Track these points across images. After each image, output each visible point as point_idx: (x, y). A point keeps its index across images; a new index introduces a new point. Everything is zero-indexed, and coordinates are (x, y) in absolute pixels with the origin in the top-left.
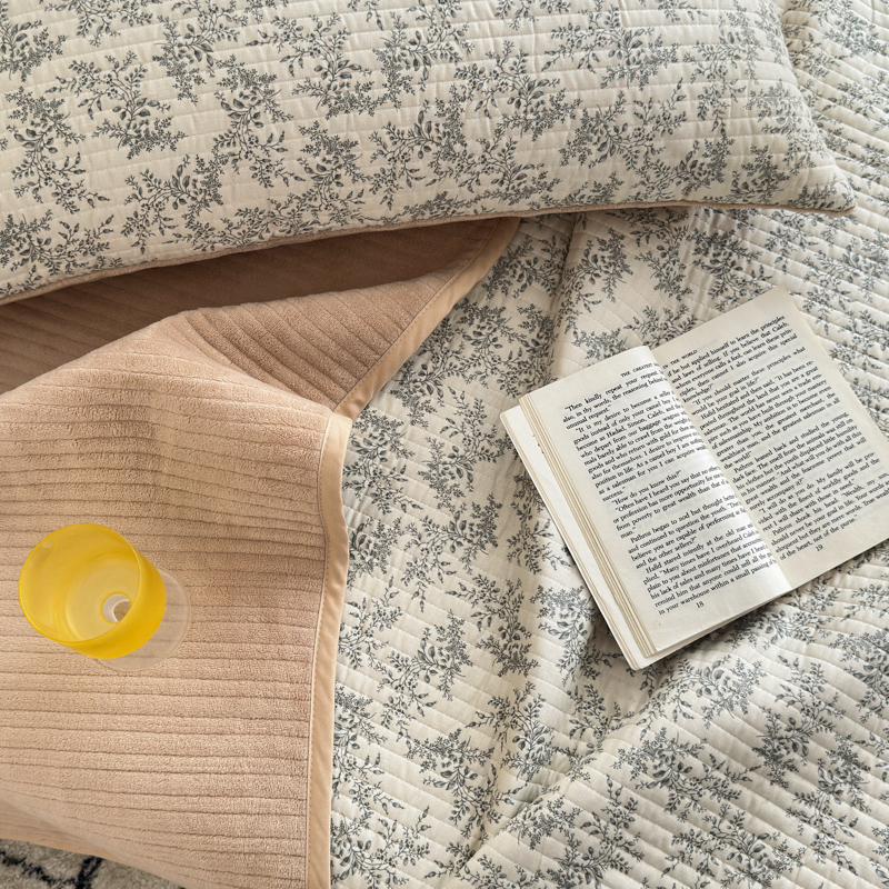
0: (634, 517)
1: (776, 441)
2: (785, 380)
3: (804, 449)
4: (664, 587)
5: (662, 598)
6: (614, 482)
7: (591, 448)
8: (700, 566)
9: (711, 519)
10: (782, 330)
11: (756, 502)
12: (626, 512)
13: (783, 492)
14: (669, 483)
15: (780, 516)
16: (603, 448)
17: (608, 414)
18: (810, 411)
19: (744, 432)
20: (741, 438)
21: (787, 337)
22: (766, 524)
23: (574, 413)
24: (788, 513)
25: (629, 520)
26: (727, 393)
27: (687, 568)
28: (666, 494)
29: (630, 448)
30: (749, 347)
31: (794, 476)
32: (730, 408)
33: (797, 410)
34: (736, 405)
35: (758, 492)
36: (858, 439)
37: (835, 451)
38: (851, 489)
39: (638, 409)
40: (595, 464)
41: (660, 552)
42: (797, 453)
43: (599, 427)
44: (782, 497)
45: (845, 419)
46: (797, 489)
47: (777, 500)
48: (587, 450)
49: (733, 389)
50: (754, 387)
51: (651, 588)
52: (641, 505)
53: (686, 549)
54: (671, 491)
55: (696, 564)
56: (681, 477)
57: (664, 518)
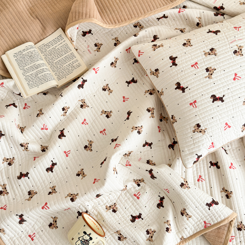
1: (59, 59)
2: (61, 47)
3: (64, 60)
4: (31, 84)
5: (31, 86)
6: (23, 66)
7: (19, 61)
9: (41, 72)
10: (61, 37)
11: (54, 71)
12: (25, 72)
13: (60, 68)
14: (33, 66)
15: (59, 73)
16: (21, 61)
17: (22, 54)
18: (65, 53)
19: (53, 58)
20: (52, 59)
21: (62, 39)
22: (56, 75)
23: (16, 55)
24: (60, 72)
25: (25, 73)
26: (50, 51)
27: (36, 81)
29: (26, 60)
30: (55, 42)
31: (62, 65)
32: (50, 54)
33: (63, 53)
34: (51, 53)
35: (55, 69)
36: (75, 57)
37: (70, 60)
38: (72, 66)
39: (28, 53)
41: (31, 78)
42: (63, 61)
43: (20, 57)
44: (59, 69)
45: (72, 54)
46: (62, 68)
47: (58, 70)
48: (18, 61)
49: (51, 50)
50: (55, 50)
51: (29, 85)
52: (28, 70)
53: (36, 78)
54: (34, 68)
55: (38, 80)
56: (36, 65)
57: (32, 72)
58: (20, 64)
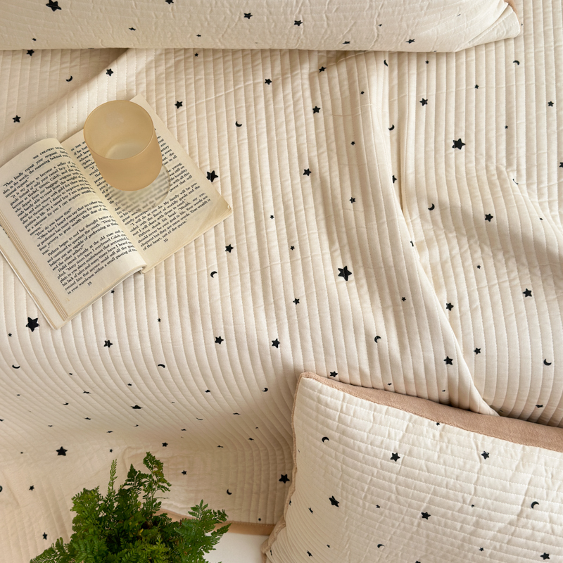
0: (48, 241)
4: (69, 278)
5: (69, 284)
6: (35, 223)
7: (21, 206)
8: (87, 261)
9: (91, 232)
11: (129, 220)
12: (44, 239)
14: (65, 217)
15: (143, 226)
16: (26, 204)
17: (28, 183)
22: (135, 232)
23: (8, 187)
24: (147, 224)
25: (45, 243)
27: (80, 264)
28: (65, 223)
29: (42, 200)
31: (151, 203)
35: (130, 214)
36: (188, 176)
37: (174, 185)
38: (184, 205)
39: (44, 177)
40: (24, 215)
41: (65, 258)
43: (24, 192)
44: (144, 215)
45: (180, 167)
46: (153, 209)
47: (141, 217)
48: (18, 207)
51: (62, 280)
52: (51, 233)
53: (78, 253)
54: (67, 221)
55: (85, 260)
56: (72, 211)
57: (65, 238)
58: (27, 215)
